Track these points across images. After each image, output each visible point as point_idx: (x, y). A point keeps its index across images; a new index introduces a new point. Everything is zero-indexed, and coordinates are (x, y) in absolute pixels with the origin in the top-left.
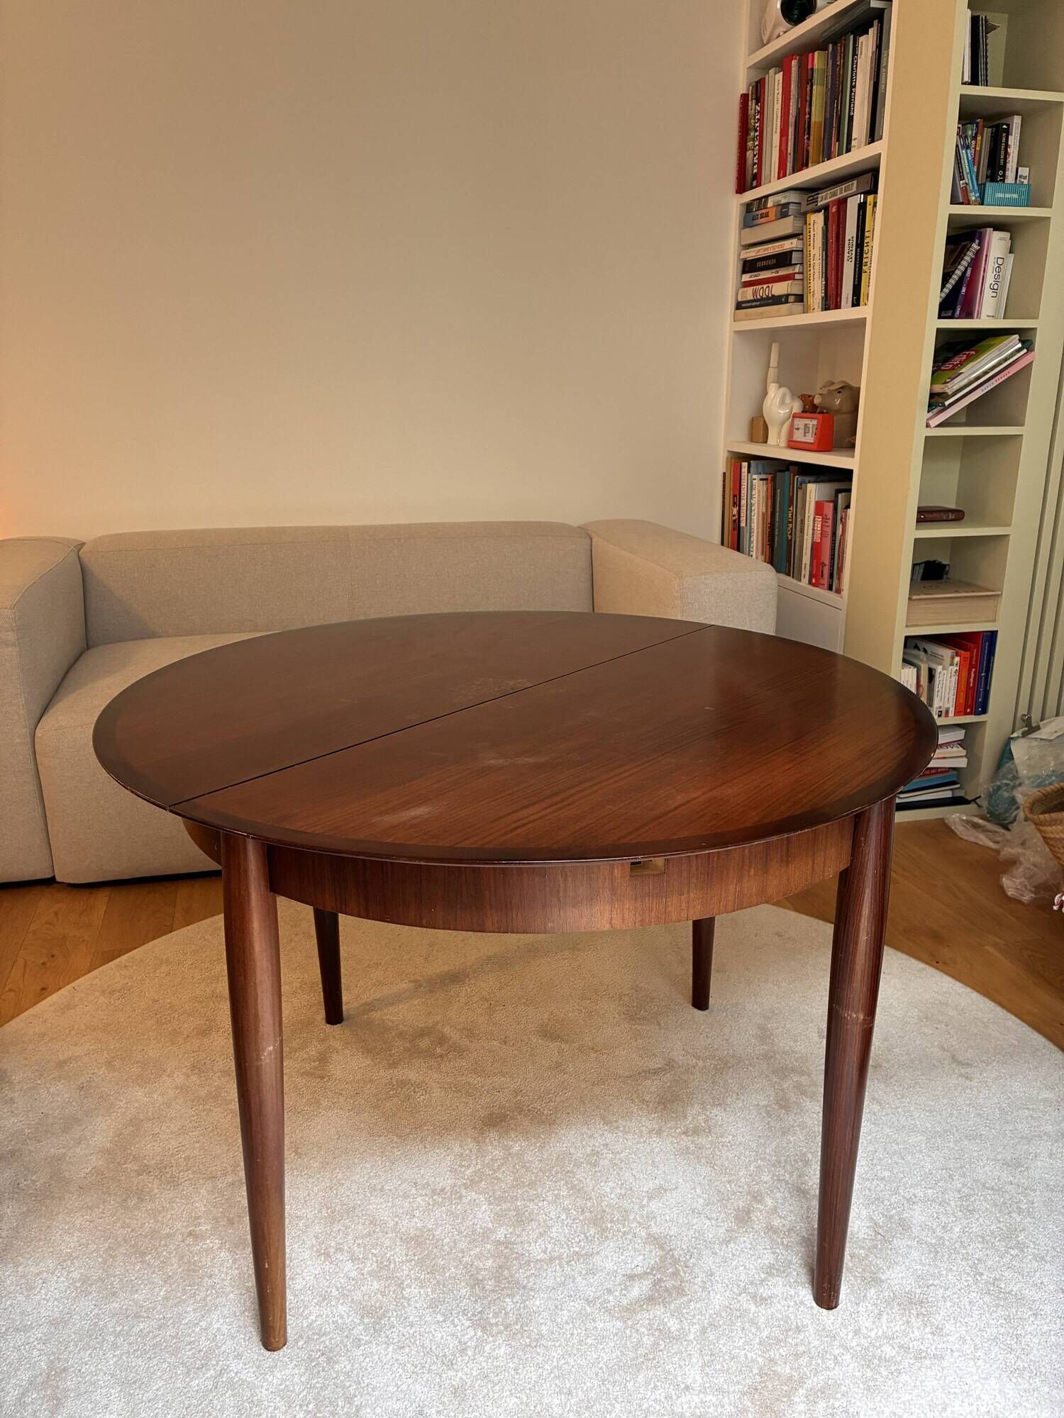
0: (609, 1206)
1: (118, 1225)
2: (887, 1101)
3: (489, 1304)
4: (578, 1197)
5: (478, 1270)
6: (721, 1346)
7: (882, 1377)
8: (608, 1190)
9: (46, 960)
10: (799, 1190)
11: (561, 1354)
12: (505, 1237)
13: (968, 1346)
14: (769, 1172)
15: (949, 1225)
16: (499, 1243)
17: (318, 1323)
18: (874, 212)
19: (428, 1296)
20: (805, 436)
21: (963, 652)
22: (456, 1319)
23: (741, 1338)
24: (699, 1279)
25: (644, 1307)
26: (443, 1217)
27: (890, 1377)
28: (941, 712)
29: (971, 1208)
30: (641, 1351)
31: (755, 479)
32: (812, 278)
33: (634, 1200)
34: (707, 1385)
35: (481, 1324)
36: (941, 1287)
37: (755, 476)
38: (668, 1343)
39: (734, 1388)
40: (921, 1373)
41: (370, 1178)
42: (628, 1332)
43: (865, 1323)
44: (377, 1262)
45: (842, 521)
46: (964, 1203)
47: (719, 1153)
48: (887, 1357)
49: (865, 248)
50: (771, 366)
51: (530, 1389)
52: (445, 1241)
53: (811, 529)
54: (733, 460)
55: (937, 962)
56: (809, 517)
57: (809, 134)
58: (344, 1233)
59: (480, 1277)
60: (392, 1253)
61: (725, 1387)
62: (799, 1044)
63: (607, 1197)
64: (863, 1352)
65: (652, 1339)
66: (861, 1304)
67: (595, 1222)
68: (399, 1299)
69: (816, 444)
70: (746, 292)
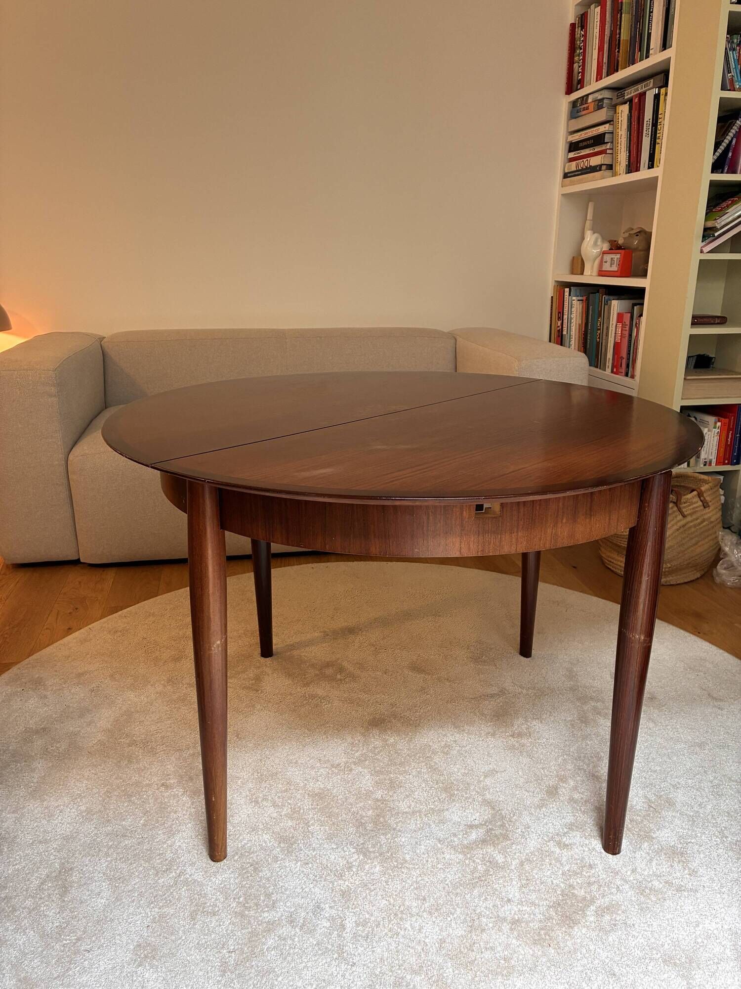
0: (457, 780)
1: (114, 777)
2: (660, 721)
3: (369, 839)
4: (434, 773)
5: (362, 817)
6: (534, 874)
7: (652, 901)
8: (456, 770)
9: (72, 611)
10: (593, 775)
11: (419, 873)
12: (382, 797)
13: (716, 884)
14: (572, 763)
15: (704, 804)
16: (377, 800)
17: (248, 845)
18: (665, 100)
19: (326, 831)
20: (611, 266)
21: (723, 419)
23: (549, 870)
24: (520, 830)
25: (479, 846)
26: (338, 782)
27: (658, 902)
28: (706, 462)
29: (720, 793)
30: (477, 875)
31: (574, 300)
32: (619, 152)
33: (474, 777)
34: (523, 900)
35: (363, 851)
36: (697, 844)
37: (574, 298)
38: (496, 871)
39: (543, 902)
40: (681, 901)
41: (288, 755)
42: (467, 862)
43: (641, 865)
44: (291, 809)
45: (636, 326)
46: (715, 790)
47: (536, 750)
48: (656, 888)
49: (659, 126)
50: (588, 219)
51: (396, 895)
52: (339, 797)
53: (613, 332)
54: (558, 287)
55: (699, 633)
56: (612, 324)
57: (619, 48)
58: (269, 789)
59: (363, 821)
60: (302, 803)
61: (537, 902)
62: (596, 681)
63: (455, 774)
64: (638, 884)
65: (485, 867)
66: (637, 853)
67: (446, 790)
68: (306, 832)
69: (619, 272)
70: (571, 165)
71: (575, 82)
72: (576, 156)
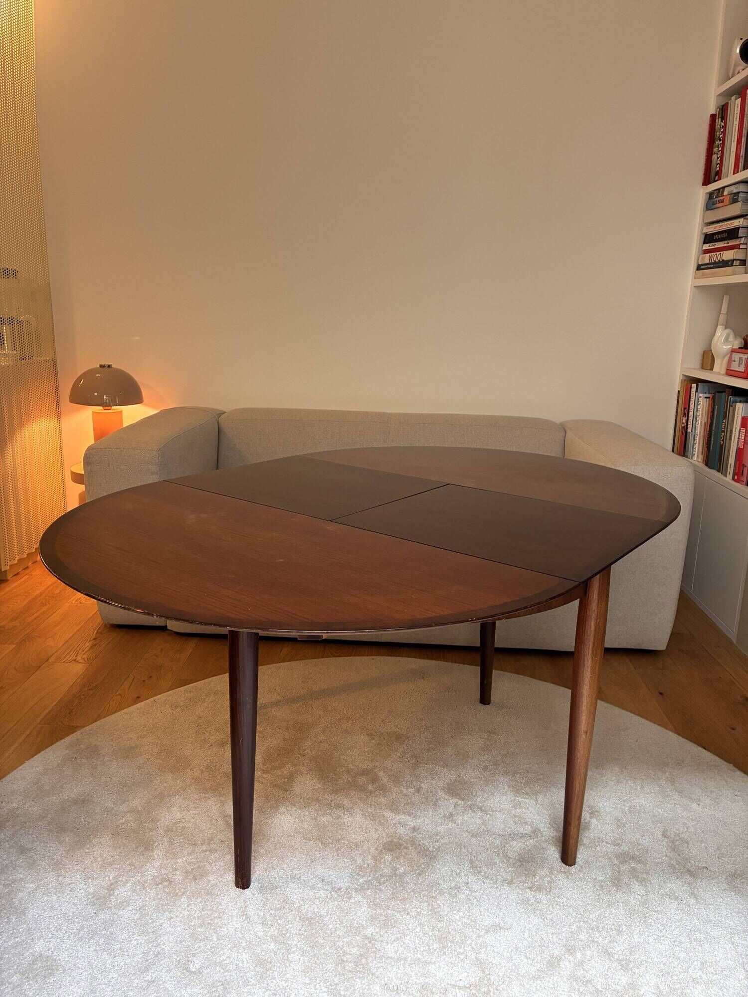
1: (128, 863)
3: (344, 980)
4: (433, 917)
5: (345, 953)
8: (457, 918)
9: (146, 679)
12: (372, 935)
14: (587, 933)
16: (366, 937)
17: (226, 962)
19: (304, 963)
20: (739, 366)
22: (318, 984)
26: (333, 909)
31: (701, 397)
33: (474, 930)
37: (701, 395)
41: (294, 869)
44: (278, 930)
50: (722, 313)
52: (329, 926)
53: (737, 438)
54: (686, 382)
56: (736, 428)
59: (345, 959)
60: (291, 926)
63: (455, 923)
67: (440, 940)
68: (285, 960)
69: (746, 373)
70: (705, 257)
71: (713, 173)
72: (709, 248)
